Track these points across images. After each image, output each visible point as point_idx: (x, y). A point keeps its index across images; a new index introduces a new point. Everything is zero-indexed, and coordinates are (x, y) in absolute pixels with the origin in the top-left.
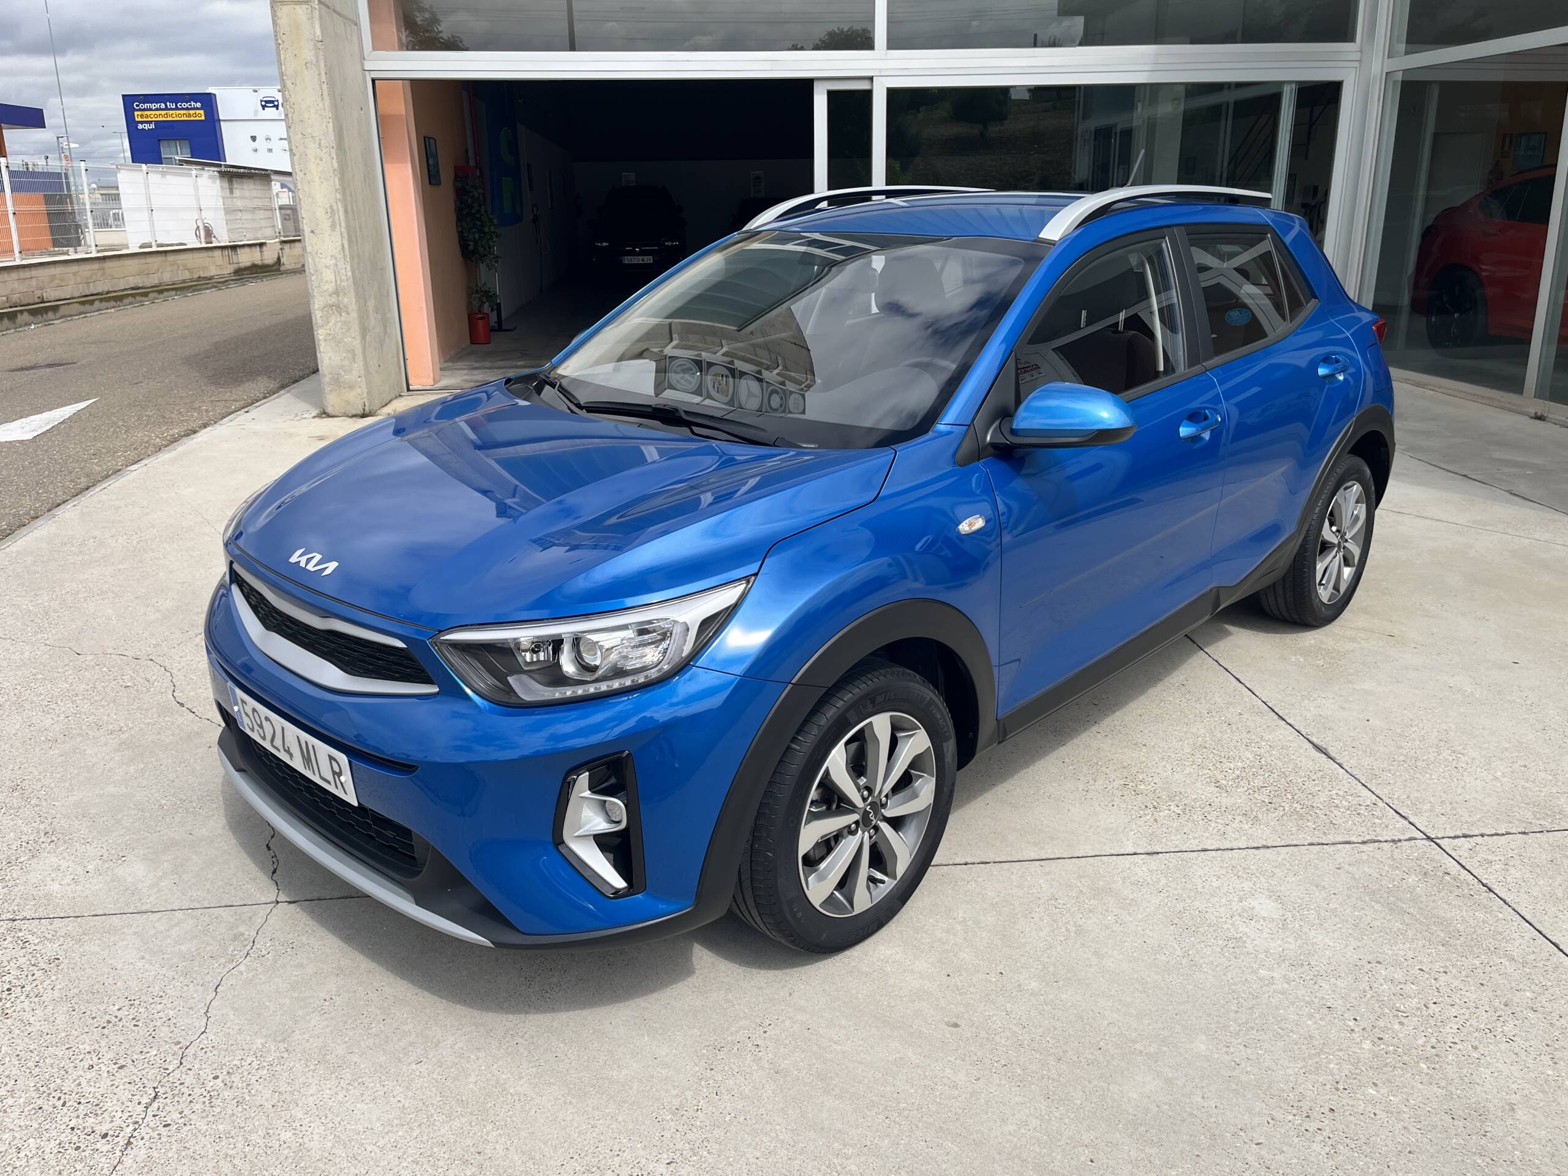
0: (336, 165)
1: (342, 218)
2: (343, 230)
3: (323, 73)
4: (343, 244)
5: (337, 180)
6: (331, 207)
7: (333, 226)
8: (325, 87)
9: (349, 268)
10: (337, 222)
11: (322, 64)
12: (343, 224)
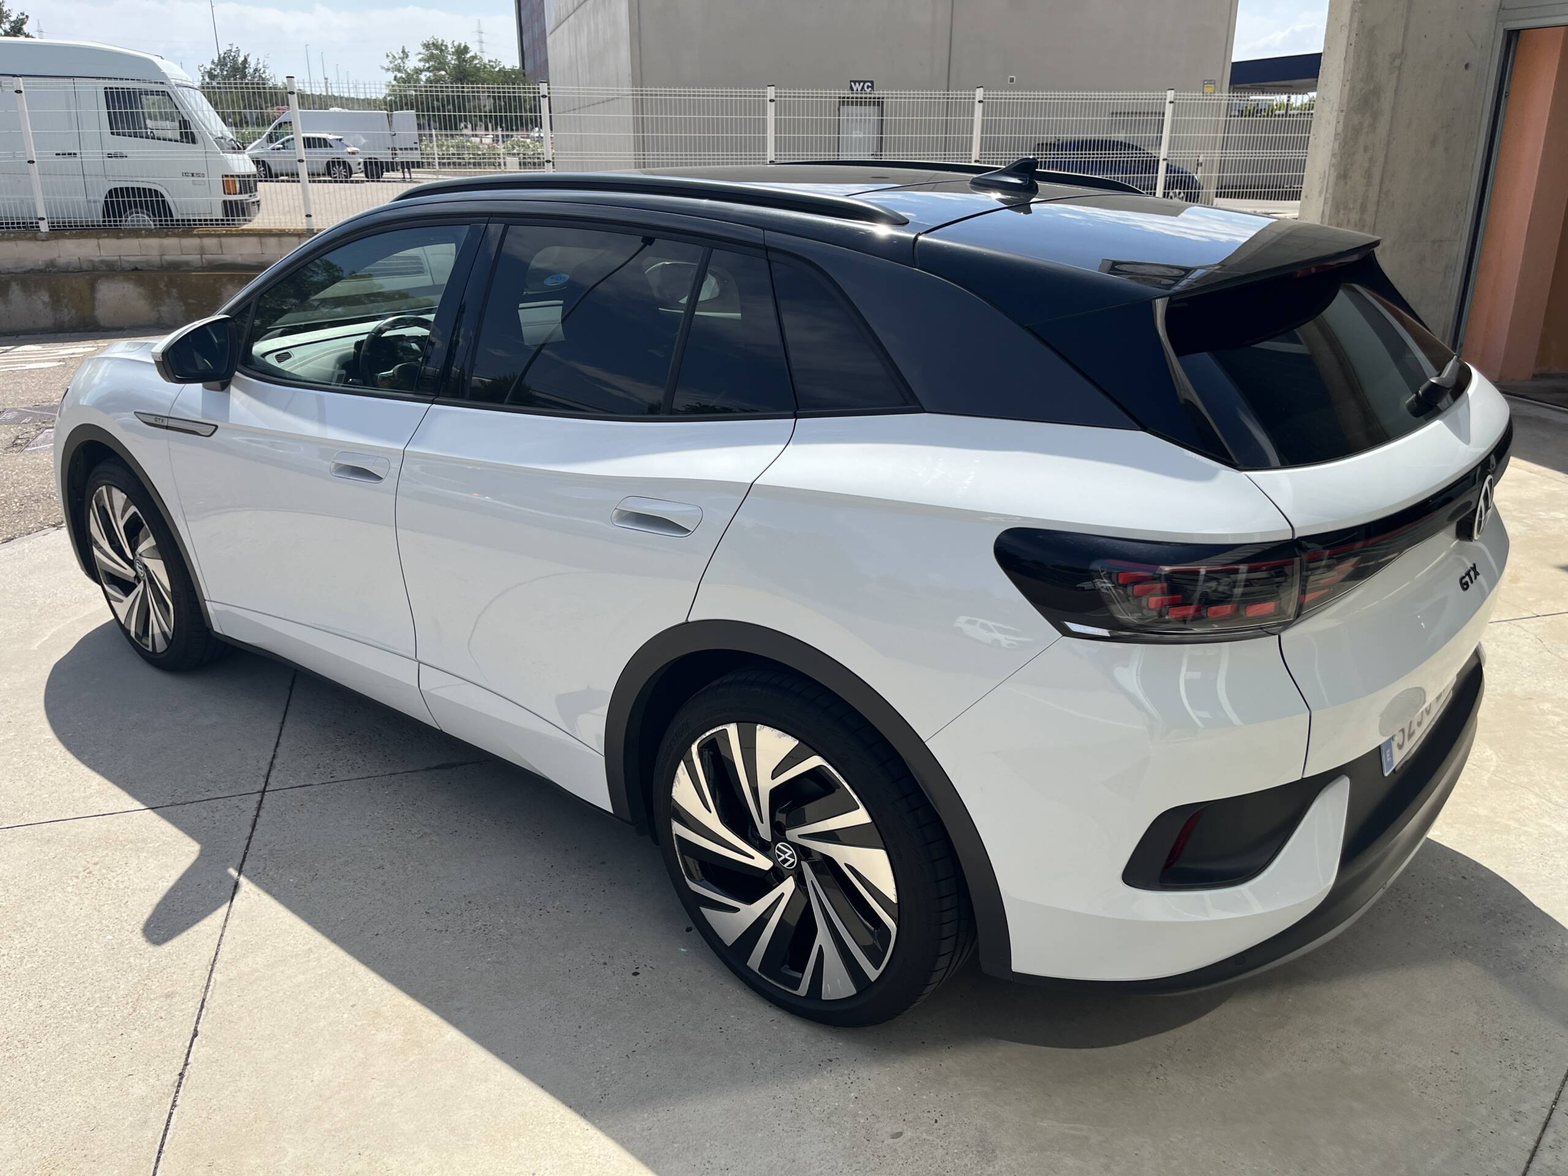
0: (1340, 130)
10: (1325, 188)
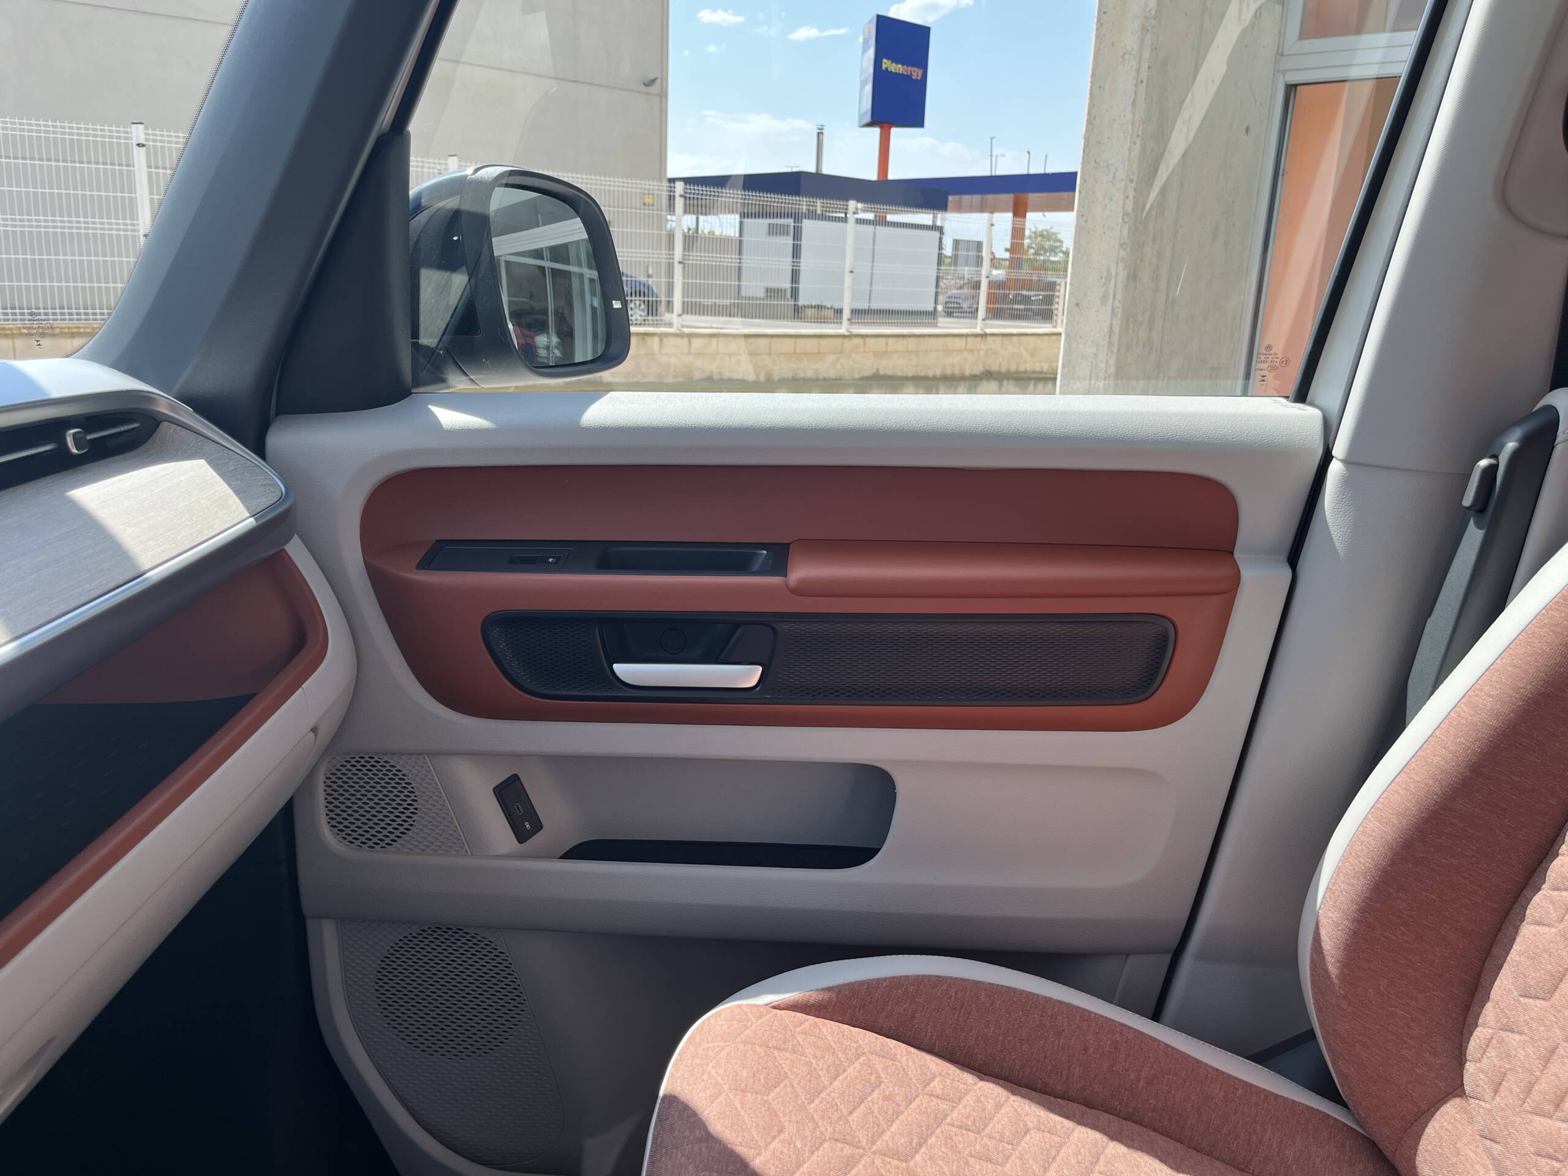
1: (1120, 286)
2: (1116, 304)
3: (1145, 66)
4: (1111, 326)
5: (1126, 227)
6: (1108, 269)
7: (1104, 300)
8: (1143, 88)
9: (1111, 362)
10: (1111, 292)
11: (1146, 54)
12: (1119, 297)
